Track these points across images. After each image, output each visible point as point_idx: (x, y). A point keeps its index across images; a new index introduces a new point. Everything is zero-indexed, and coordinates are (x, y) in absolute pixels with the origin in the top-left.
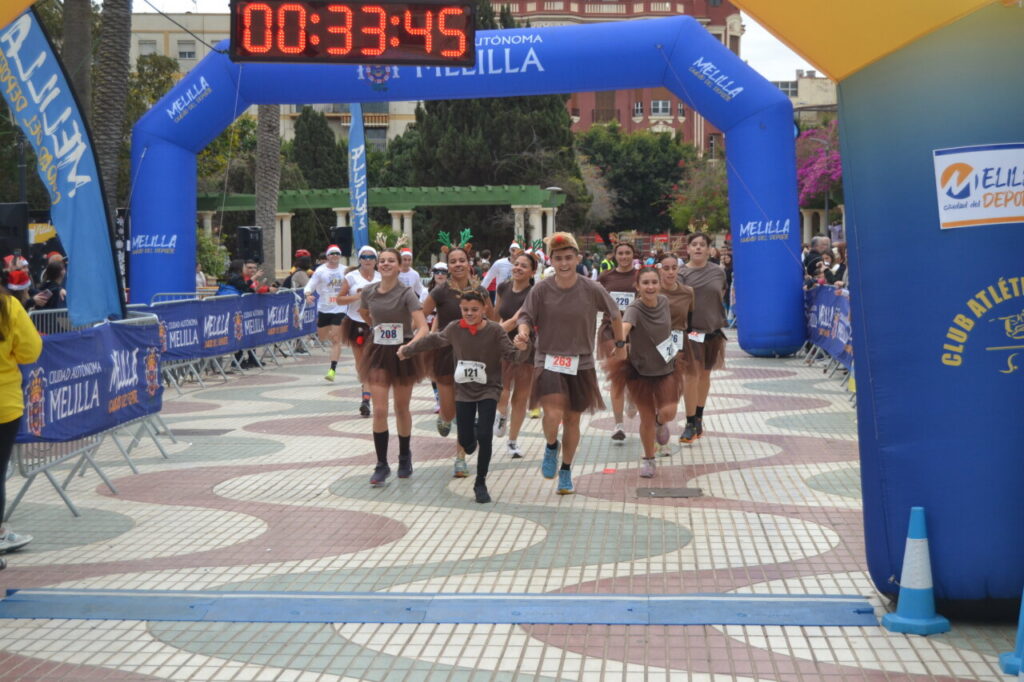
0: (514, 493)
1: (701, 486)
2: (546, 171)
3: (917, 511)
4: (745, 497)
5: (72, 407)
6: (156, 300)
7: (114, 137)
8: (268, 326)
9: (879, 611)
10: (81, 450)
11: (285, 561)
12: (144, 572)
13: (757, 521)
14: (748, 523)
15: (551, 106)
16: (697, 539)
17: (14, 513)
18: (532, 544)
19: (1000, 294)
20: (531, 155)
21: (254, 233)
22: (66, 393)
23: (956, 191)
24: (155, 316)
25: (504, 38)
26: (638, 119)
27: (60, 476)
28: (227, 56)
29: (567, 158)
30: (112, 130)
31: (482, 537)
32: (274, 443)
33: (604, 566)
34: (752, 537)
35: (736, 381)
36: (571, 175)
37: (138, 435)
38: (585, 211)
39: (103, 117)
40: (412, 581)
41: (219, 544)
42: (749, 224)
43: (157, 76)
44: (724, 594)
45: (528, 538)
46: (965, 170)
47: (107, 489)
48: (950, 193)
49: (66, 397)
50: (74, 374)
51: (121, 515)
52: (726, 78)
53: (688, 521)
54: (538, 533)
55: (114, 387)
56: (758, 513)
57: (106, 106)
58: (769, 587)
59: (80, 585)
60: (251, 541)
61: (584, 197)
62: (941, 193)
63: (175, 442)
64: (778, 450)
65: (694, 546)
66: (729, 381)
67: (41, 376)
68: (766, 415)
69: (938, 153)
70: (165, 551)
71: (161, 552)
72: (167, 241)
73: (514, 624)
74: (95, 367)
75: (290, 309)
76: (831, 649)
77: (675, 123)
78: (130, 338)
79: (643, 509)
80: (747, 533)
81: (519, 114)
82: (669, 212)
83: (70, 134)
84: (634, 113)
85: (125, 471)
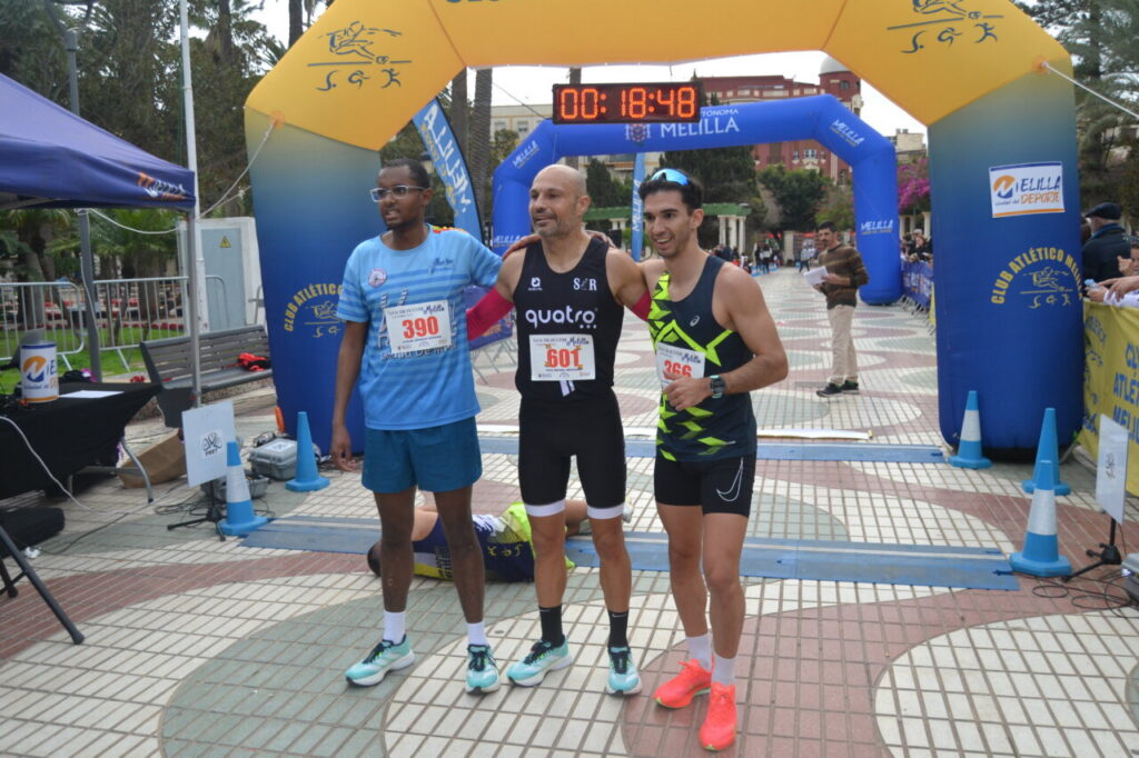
2: (739, 194)
3: (972, 394)
7: (483, 179)
9: (946, 455)
15: (742, 154)
16: (833, 412)
19: (1030, 258)
20: (730, 185)
23: (1004, 193)
26: (796, 162)
28: (551, 122)
29: (752, 186)
30: (482, 175)
33: (776, 427)
35: (864, 320)
36: (754, 197)
37: (500, 351)
38: (763, 218)
42: (867, 223)
43: (506, 143)
46: (1009, 180)
48: (999, 195)
52: (853, 132)
56: (871, 397)
57: (477, 160)
58: (877, 439)
61: (763, 210)
62: (994, 195)
64: (883, 360)
65: (831, 415)
68: (876, 340)
69: (993, 170)
76: (916, 476)
77: (819, 164)
80: (864, 408)
81: (722, 159)
83: (460, 175)
84: (793, 158)
85: (492, 371)
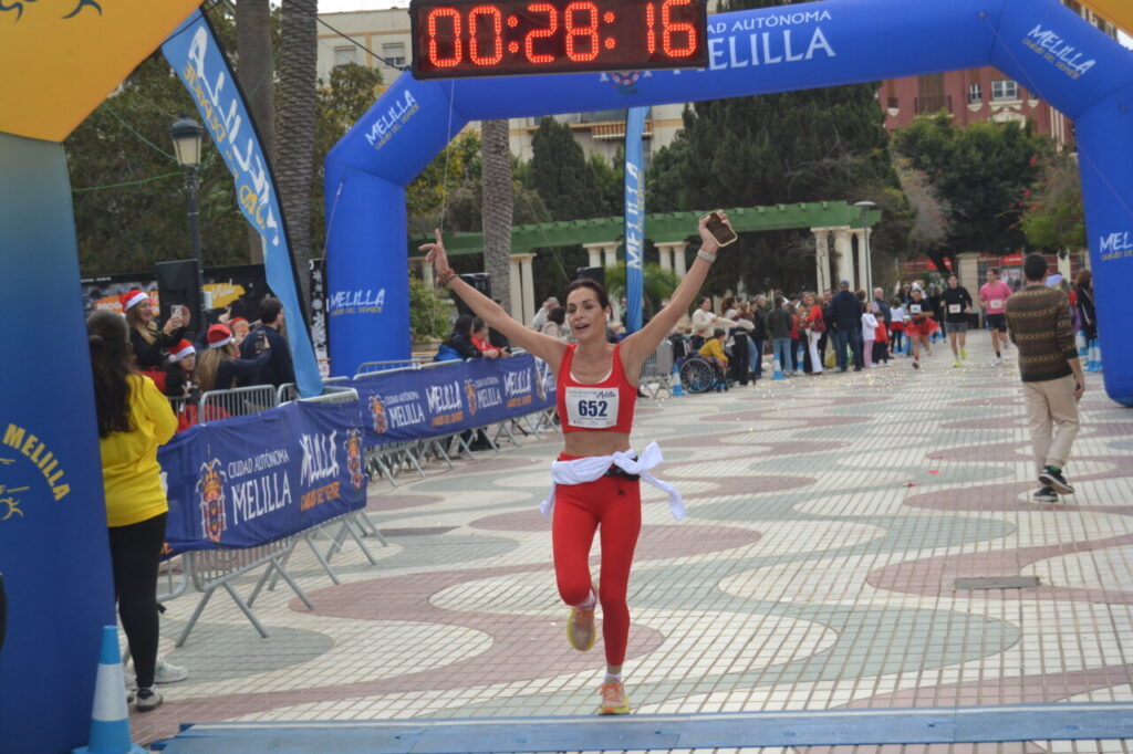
0: (800, 591)
1: (1038, 574)
2: (853, 180)
4: (1093, 585)
5: (262, 505)
6: (363, 371)
7: (302, 171)
8: (506, 398)
10: (267, 557)
11: (512, 681)
12: (343, 700)
13: (1107, 614)
14: (1093, 617)
15: (857, 97)
16: (1026, 638)
17: (190, 636)
18: (818, 651)
20: (834, 162)
21: (480, 281)
22: (252, 488)
24: (354, 391)
25: (782, 18)
26: (975, 107)
27: (244, 591)
28: (410, 74)
29: (882, 163)
30: (299, 164)
31: (755, 645)
32: (507, 541)
33: (905, 675)
34: (1097, 633)
35: (1099, 440)
36: (889, 186)
37: (340, 539)
38: (908, 230)
39: (288, 148)
40: (666, 699)
41: (434, 664)
42: (1112, 235)
43: (356, 92)
44: (1055, 703)
45: (813, 645)
47: (302, 604)
49: (253, 494)
50: (257, 465)
51: (319, 634)
52: (1072, 49)
53: (1017, 617)
54: (826, 637)
55: (306, 479)
56: (1108, 604)
57: (290, 134)
58: (1112, 693)
59: (267, 717)
60: (472, 659)
61: (906, 212)
63: (385, 545)
65: (1021, 647)
66: (1090, 440)
67: (217, 468)
70: (369, 674)
71: (364, 676)
72: (373, 298)
73: (786, 747)
74: (281, 456)
75: (531, 375)
77: (1025, 109)
78: (326, 419)
79: (961, 605)
80: (1091, 629)
81: (815, 110)
82: (1020, 226)
84: (970, 99)
85: (323, 582)
